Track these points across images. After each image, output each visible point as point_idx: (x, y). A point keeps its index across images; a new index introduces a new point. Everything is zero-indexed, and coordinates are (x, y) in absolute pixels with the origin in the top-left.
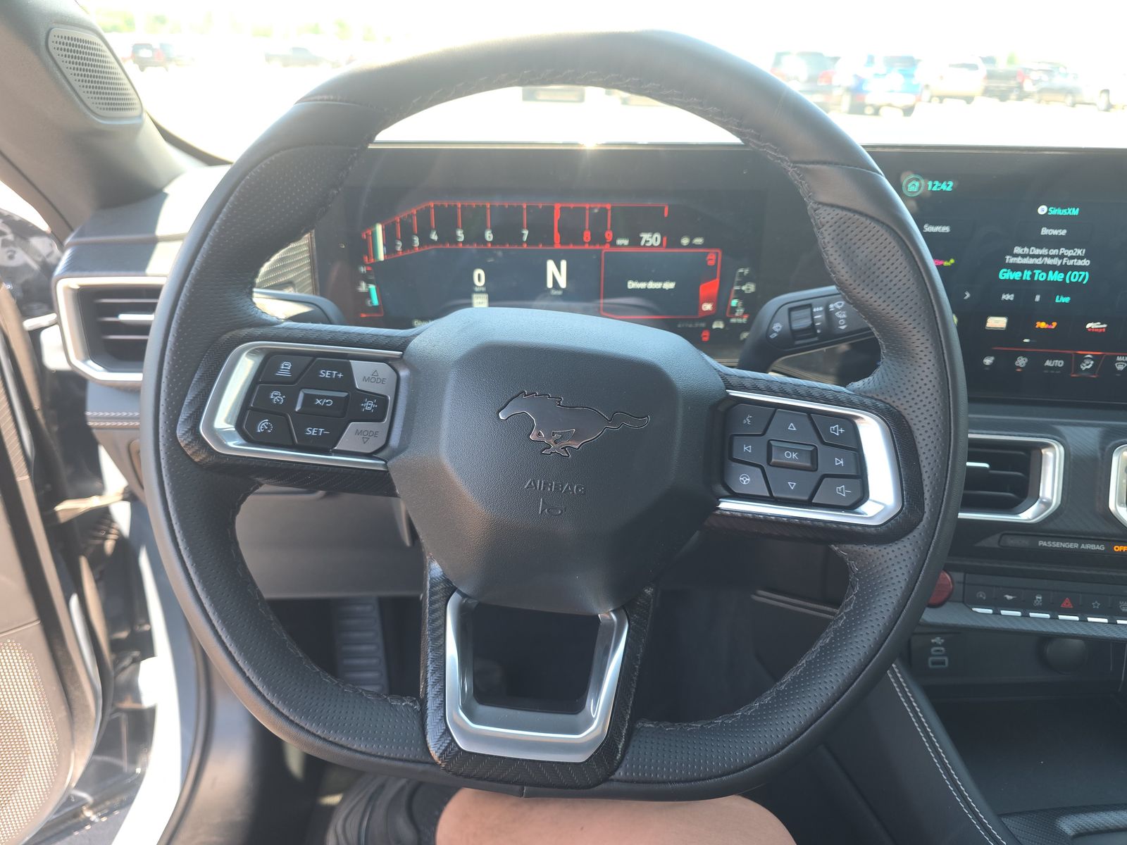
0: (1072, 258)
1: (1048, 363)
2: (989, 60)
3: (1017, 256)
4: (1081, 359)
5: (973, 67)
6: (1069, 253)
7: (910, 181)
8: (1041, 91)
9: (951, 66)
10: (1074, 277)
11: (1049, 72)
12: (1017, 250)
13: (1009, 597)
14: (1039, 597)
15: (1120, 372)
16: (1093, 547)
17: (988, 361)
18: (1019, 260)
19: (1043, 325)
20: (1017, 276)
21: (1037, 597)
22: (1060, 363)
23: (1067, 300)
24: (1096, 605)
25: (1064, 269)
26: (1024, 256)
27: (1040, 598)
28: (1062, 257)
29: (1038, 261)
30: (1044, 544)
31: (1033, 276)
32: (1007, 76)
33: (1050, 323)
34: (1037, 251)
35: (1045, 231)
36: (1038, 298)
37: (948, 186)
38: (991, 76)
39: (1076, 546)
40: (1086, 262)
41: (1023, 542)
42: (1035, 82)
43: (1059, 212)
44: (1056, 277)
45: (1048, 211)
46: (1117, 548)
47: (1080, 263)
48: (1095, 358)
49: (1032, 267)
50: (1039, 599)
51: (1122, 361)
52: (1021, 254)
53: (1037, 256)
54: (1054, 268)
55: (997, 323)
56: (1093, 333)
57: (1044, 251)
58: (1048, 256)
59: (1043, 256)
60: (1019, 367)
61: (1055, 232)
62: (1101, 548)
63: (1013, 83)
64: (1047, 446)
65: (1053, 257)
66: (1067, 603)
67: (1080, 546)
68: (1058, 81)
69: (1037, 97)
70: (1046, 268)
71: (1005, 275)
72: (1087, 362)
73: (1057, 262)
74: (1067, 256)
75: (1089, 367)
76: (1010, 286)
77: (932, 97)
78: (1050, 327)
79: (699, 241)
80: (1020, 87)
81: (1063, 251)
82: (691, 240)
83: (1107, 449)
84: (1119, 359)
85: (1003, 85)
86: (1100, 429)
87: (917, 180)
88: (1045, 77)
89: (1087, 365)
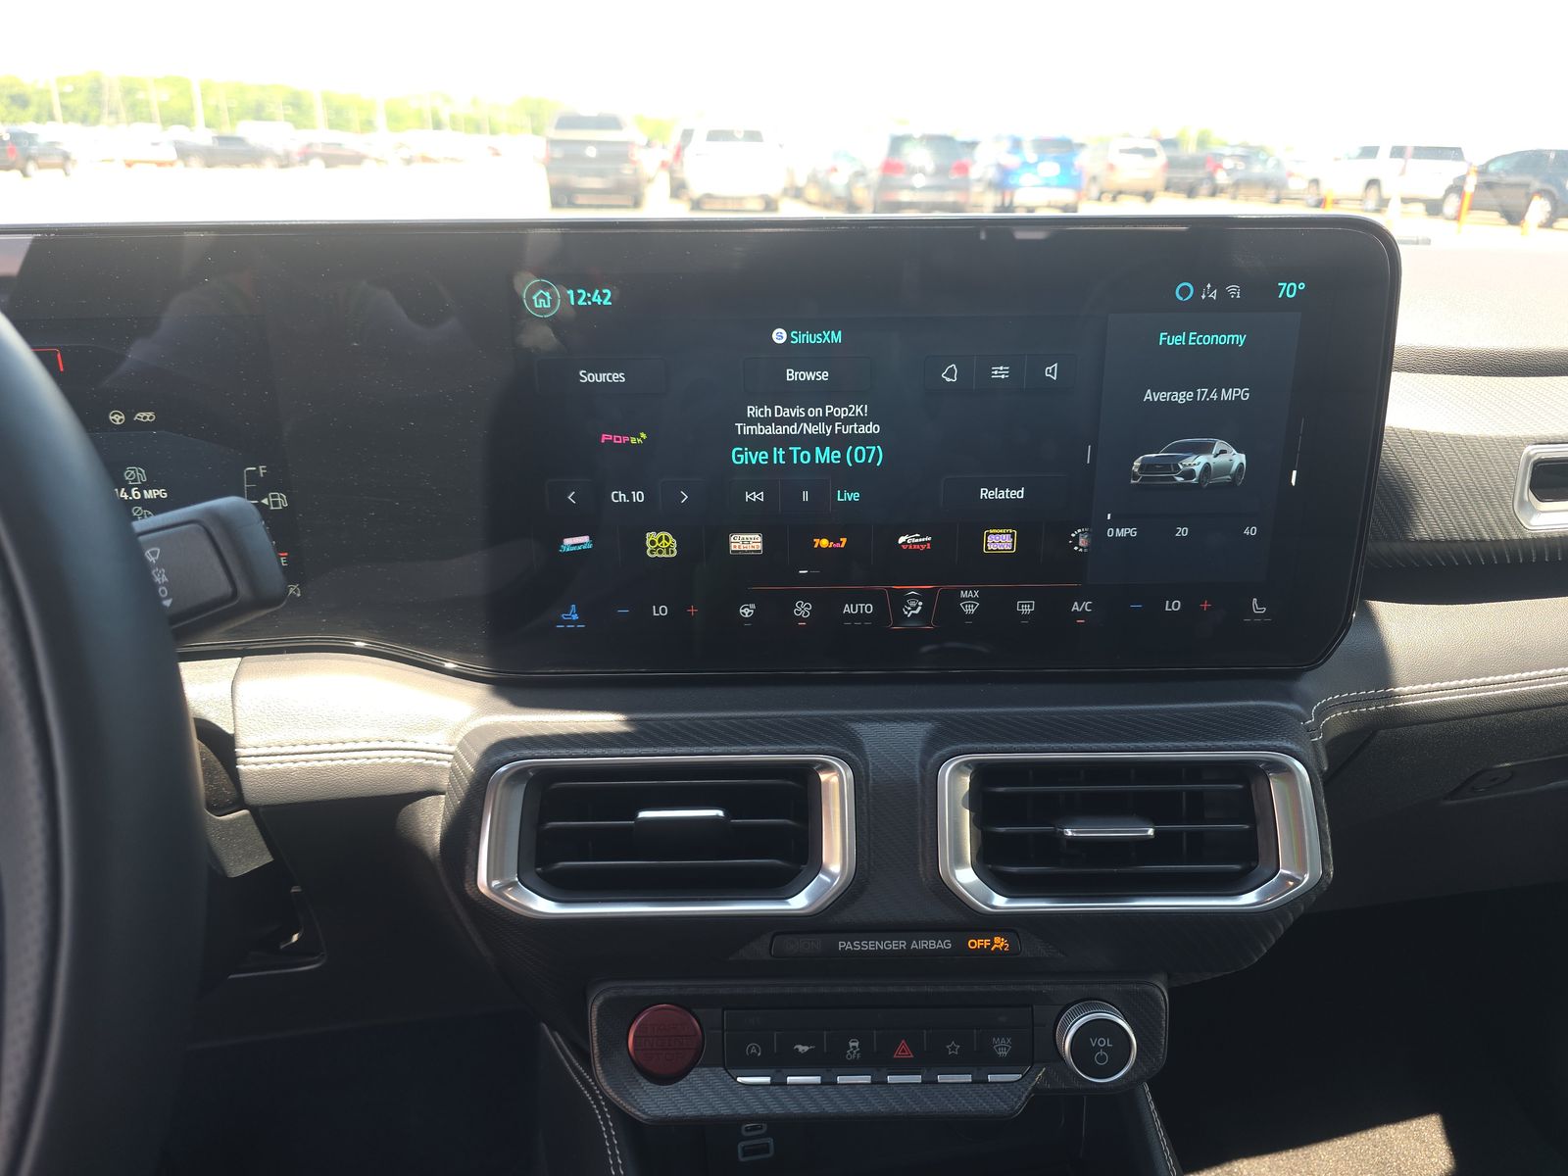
0: (847, 421)
1: (848, 609)
2: (1168, 144)
3: (753, 421)
4: (901, 599)
5: (1150, 153)
6: (842, 412)
7: (532, 291)
8: (1237, 185)
9: (1122, 151)
10: (859, 455)
11: (1244, 158)
12: (752, 411)
13: (803, 1049)
14: (854, 1044)
15: (970, 616)
16: (931, 944)
17: (747, 612)
18: (759, 430)
19: (824, 543)
20: (761, 457)
21: (851, 1044)
22: (868, 608)
23: (855, 496)
24: (953, 1048)
25: (838, 442)
26: (766, 422)
27: (857, 1044)
28: (830, 420)
29: (792, 430)
30: (848, 946)
31: (788, 456)
32: (1193, 164)
33: (834, 539)
34: (787, 413)
35: (791, 375)
36: (805, 496)
37: (603, 298)
38: (1172, 164)
39: (903, 944)
40: (873, 428)
41: (813, 944)
42: (1229, 172)
43: (808, 338)
44: (827, 456)
45: (789, 338)
46: (973, 944)
47: (863, 429)
48: (923, 596)
49: (785, 441)
50: (854, 1047)
51: (970, 599)
52: (758, 419)
53: (789, 421)
54: (821, 441)
55: (746, 542)
56: (910, 552)
57: (798, 412)
58: (807, 420)
59: (799, 420)
60: (801, 619)
61: (811, 376)
62: (945, 945)
63: (1201, 174)
64: (827, 767)
65: (815, 421)
66: (903, 1051)
67: (908, 946)
68: (1257, 169)
69: (1230, 190)
70: (809, 442)
71: (741, 457)
72: (913, 604)
73: (822, 429)
74: (839, 419)
75: (917, 612)
76: (755, 475)
77: (1102, 193)
78: (838, 545)
79: (145, 416)
80: (1211, 178)
81: (830, 409)
82: (129, 417)
83: (929, 767)
84: (963, 594)
85: (1190, 176)
86: (928, 726)
87: (546, 287)
88: (1241, 166)
89: (914, 608)
